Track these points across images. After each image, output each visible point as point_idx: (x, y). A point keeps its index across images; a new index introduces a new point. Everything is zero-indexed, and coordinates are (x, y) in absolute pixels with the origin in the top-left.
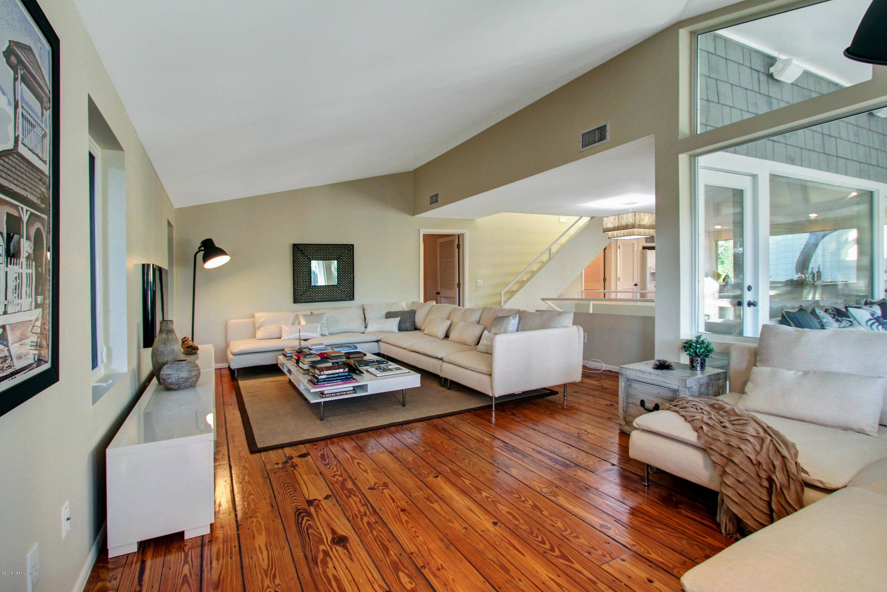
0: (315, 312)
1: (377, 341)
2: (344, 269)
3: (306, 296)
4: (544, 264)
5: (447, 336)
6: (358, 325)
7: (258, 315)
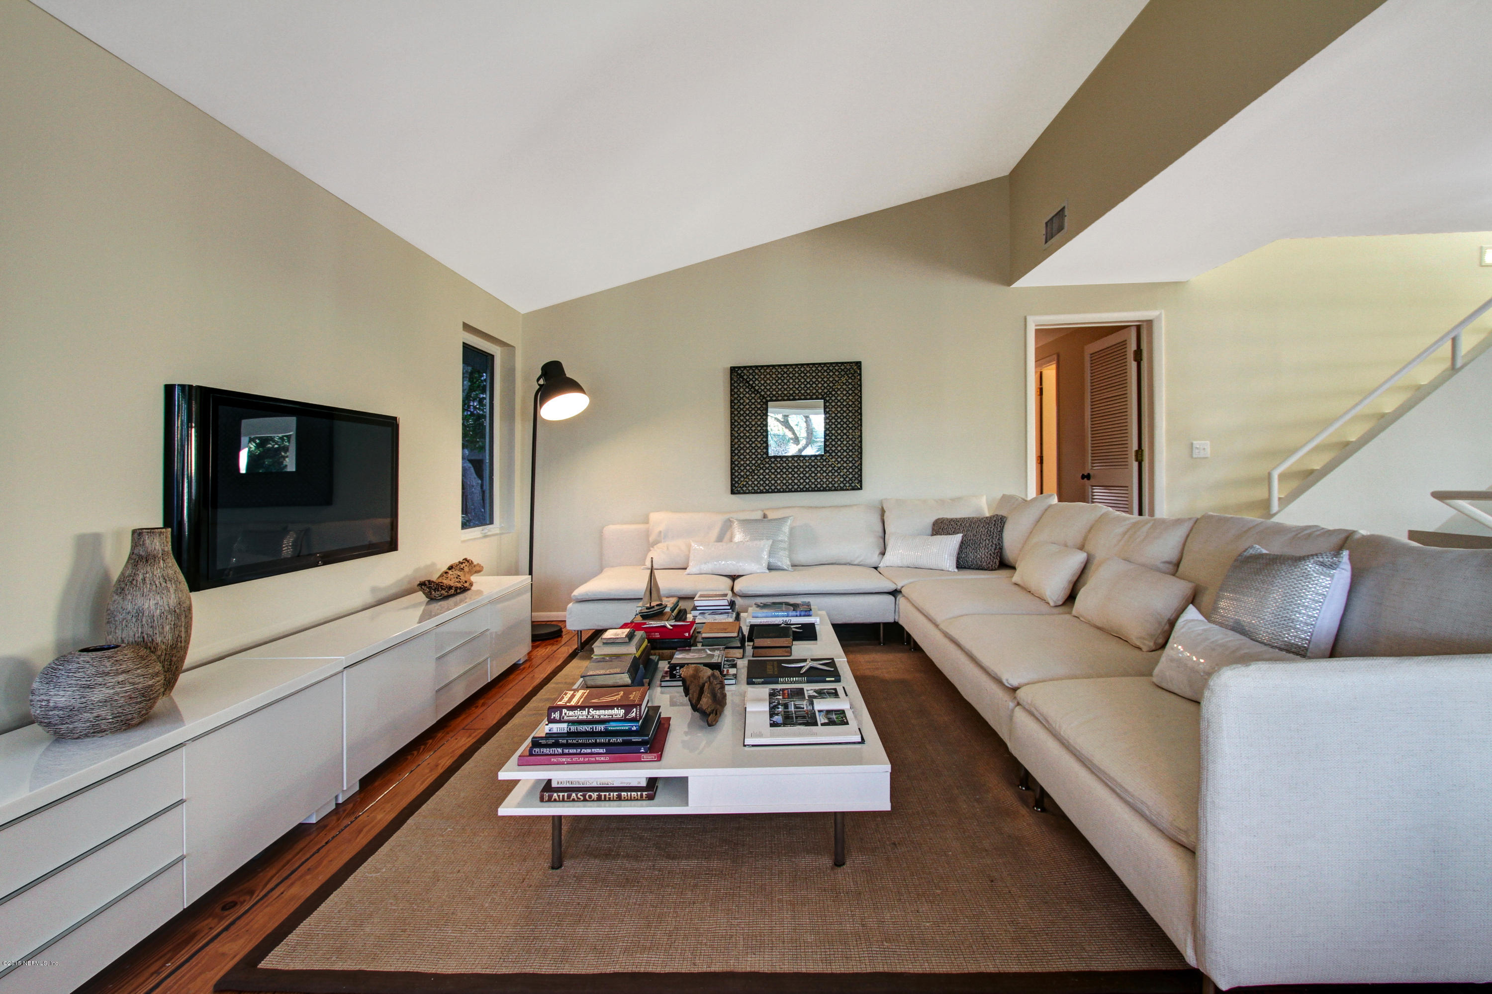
0: (771, 515)
1: (895, 593)
2: (839, 418)
3: (756, 480)
4: (1420, 394)
5: (1071, 598)
6: (866, 551)
7: (654, 517)
